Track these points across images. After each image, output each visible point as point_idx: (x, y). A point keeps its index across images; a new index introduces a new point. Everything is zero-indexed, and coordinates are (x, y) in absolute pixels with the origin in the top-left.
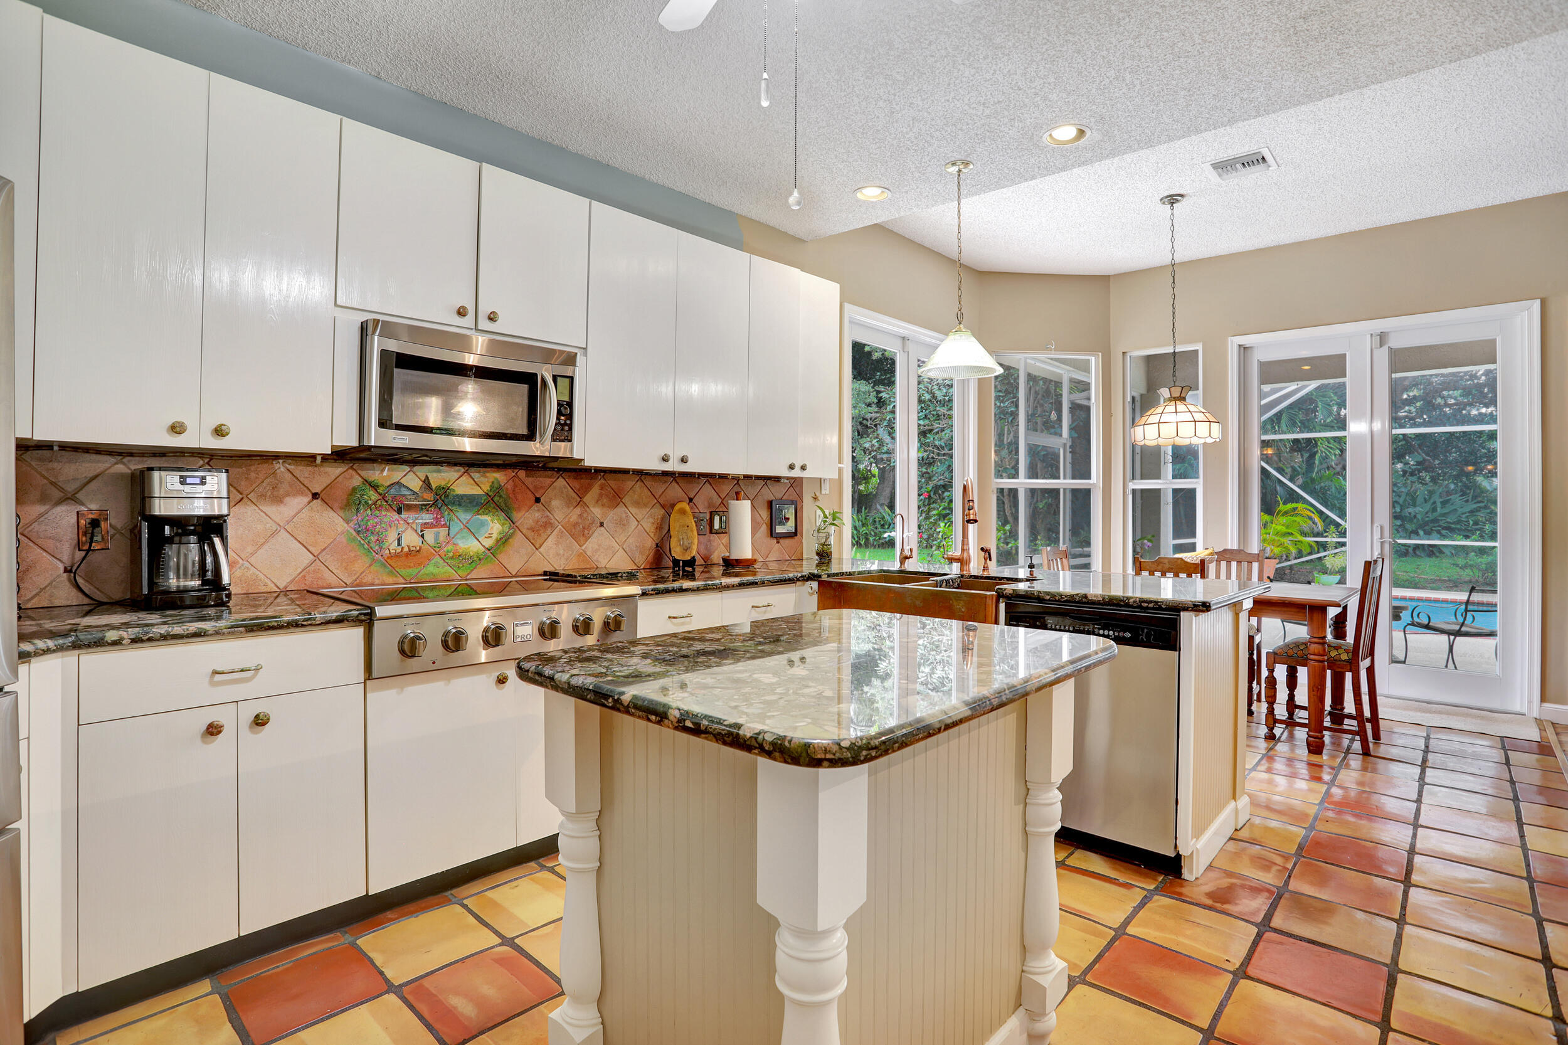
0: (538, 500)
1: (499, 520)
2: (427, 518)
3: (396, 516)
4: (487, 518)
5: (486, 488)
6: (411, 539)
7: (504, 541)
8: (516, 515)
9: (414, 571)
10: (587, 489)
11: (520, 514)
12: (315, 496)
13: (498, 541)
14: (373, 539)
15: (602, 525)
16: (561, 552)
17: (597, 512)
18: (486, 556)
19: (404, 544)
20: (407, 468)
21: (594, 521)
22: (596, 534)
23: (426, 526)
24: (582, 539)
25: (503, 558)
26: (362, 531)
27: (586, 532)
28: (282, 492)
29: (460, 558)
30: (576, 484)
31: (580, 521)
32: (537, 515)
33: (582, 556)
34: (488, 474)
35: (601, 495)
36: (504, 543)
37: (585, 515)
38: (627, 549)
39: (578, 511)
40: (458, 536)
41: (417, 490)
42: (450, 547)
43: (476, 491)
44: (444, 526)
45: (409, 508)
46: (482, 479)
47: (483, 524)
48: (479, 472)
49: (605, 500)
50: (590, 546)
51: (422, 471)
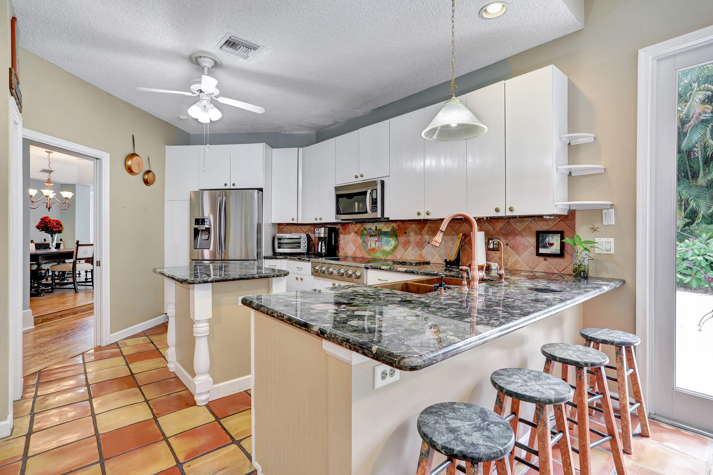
0: (405, 233)
1: (394, 240)
2: (376, 239)
3: (370, 238)
4: (391, 239)
5: (390, 229)
6: (373, 245)
7: (395, 247)
8: (398, 238)
9: (373, 255)
10: (423, 228)
11: (400, 238)
12: (356, 232)
13: (394, 247)
14: (366, 244)
15: (429, 243)
16: (413, 253)
17: (427, 237)
18: (391, 252)
19: (372, 247)
20: (372, 224)
21: (425, 242)
22: (426, 247)
23: (376, 241)
24: (421, 248)
25: (396, 254)
26: (364, 242)
27: (423, 246)
28: (350, 232)
29: (384, 252)
30: (419, 226)
31: (420, 241)
32: (405, 238)
33: (421, 255)
34: (391, 224)
35: (428, 230)
36: (395, 248)
37: (422, 239)
38: (440, 255)
39: (420, 237)
40: (384, 245)
41: (374, 230)
42: (382, 248)
43: (388, 230)
44: (380, 241)
45: (373, 235)
46: (390, 226)
47: (390, 241)
48: (388, 224)
49: (430, 233)
50: (424, 251)
51: (375, 224)
